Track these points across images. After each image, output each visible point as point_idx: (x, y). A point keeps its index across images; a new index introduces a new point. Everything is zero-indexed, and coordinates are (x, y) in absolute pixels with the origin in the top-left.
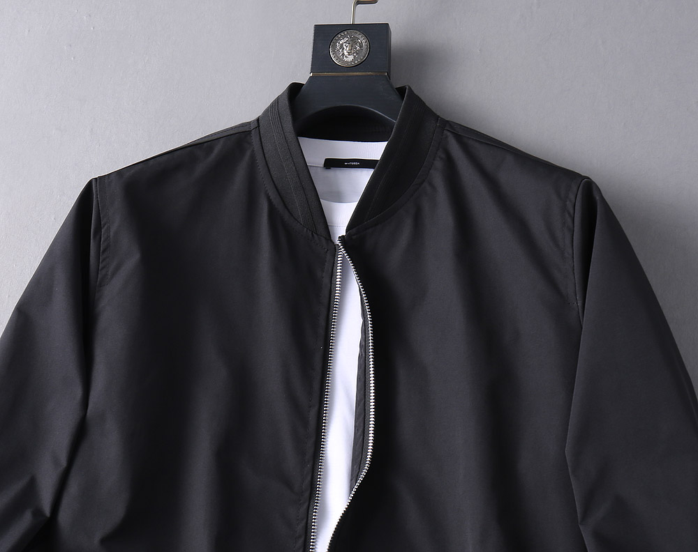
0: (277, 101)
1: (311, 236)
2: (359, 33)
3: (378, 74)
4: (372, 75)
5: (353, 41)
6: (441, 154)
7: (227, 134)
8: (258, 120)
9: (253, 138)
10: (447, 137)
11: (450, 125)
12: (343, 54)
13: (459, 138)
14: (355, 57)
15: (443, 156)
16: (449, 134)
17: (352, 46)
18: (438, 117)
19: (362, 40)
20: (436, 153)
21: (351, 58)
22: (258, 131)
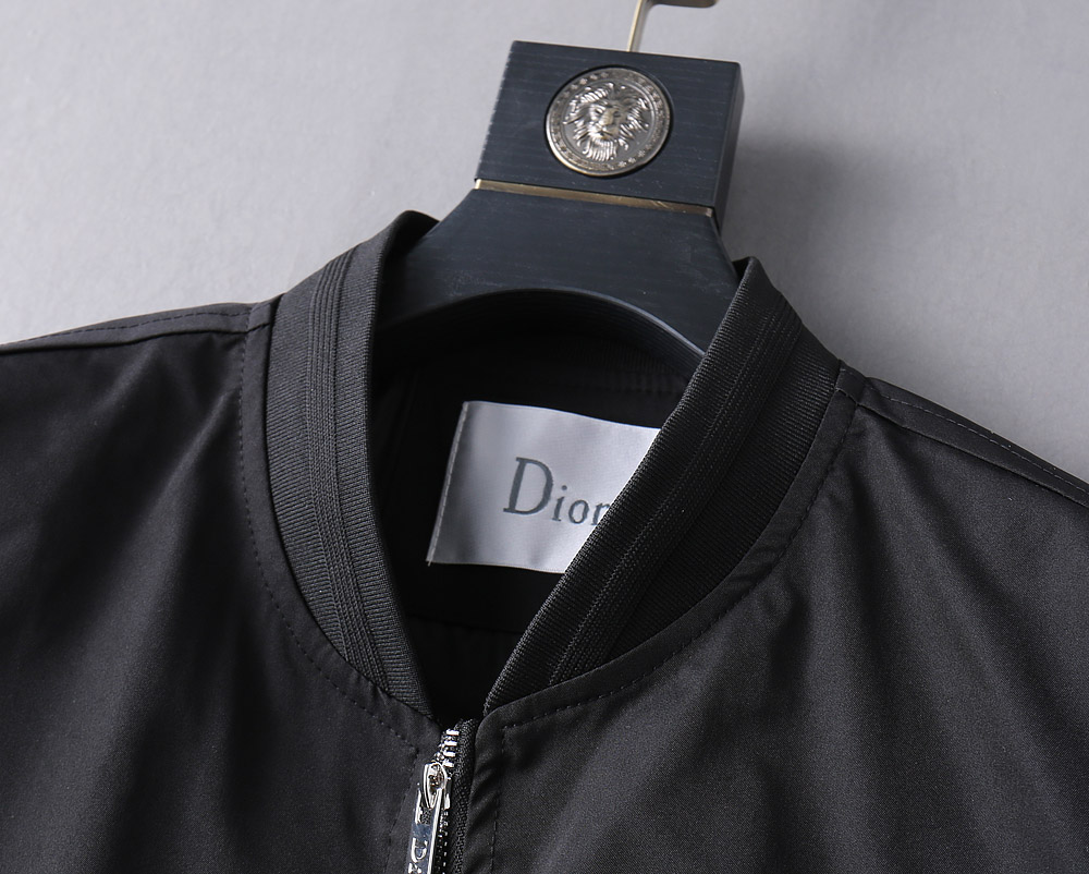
0: (349, 258)
1: (369, 697)
2: (643, 79)
3: (684, 209)
4: (664, 211)
5: (621, 101)
6: (837, 485)
7: (168, 329)
8: (275, 304)
9: (247, 355)
10: (861, 435)
11: (877, 393)
12: (585, 137)
13: (899, 438)
14: (619, 148)
15: (844, 495)
16: (871, 423)
17: (616, 115)
18: (841, 363)
19: (650, 99)
20: (822, 482)
21: (606, 152)
22: (264, 339)
